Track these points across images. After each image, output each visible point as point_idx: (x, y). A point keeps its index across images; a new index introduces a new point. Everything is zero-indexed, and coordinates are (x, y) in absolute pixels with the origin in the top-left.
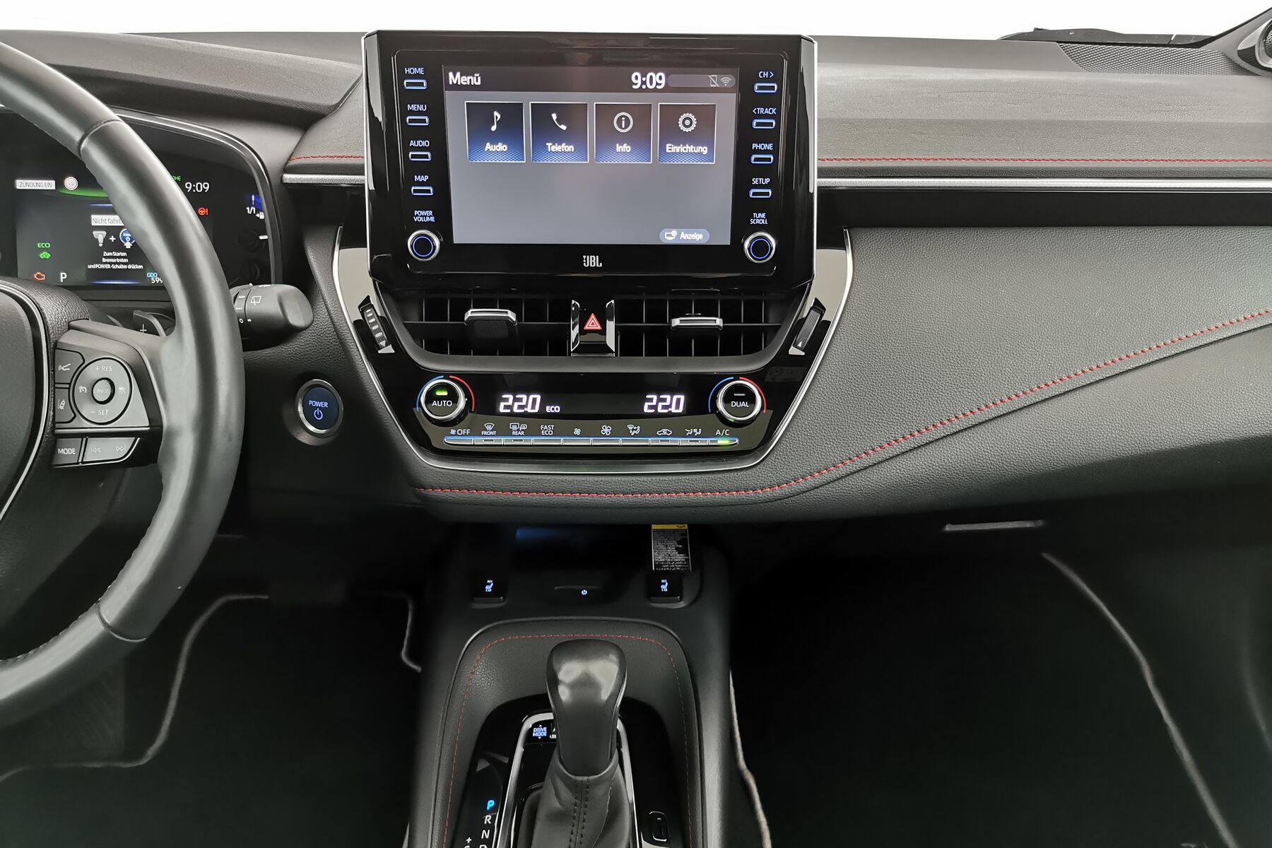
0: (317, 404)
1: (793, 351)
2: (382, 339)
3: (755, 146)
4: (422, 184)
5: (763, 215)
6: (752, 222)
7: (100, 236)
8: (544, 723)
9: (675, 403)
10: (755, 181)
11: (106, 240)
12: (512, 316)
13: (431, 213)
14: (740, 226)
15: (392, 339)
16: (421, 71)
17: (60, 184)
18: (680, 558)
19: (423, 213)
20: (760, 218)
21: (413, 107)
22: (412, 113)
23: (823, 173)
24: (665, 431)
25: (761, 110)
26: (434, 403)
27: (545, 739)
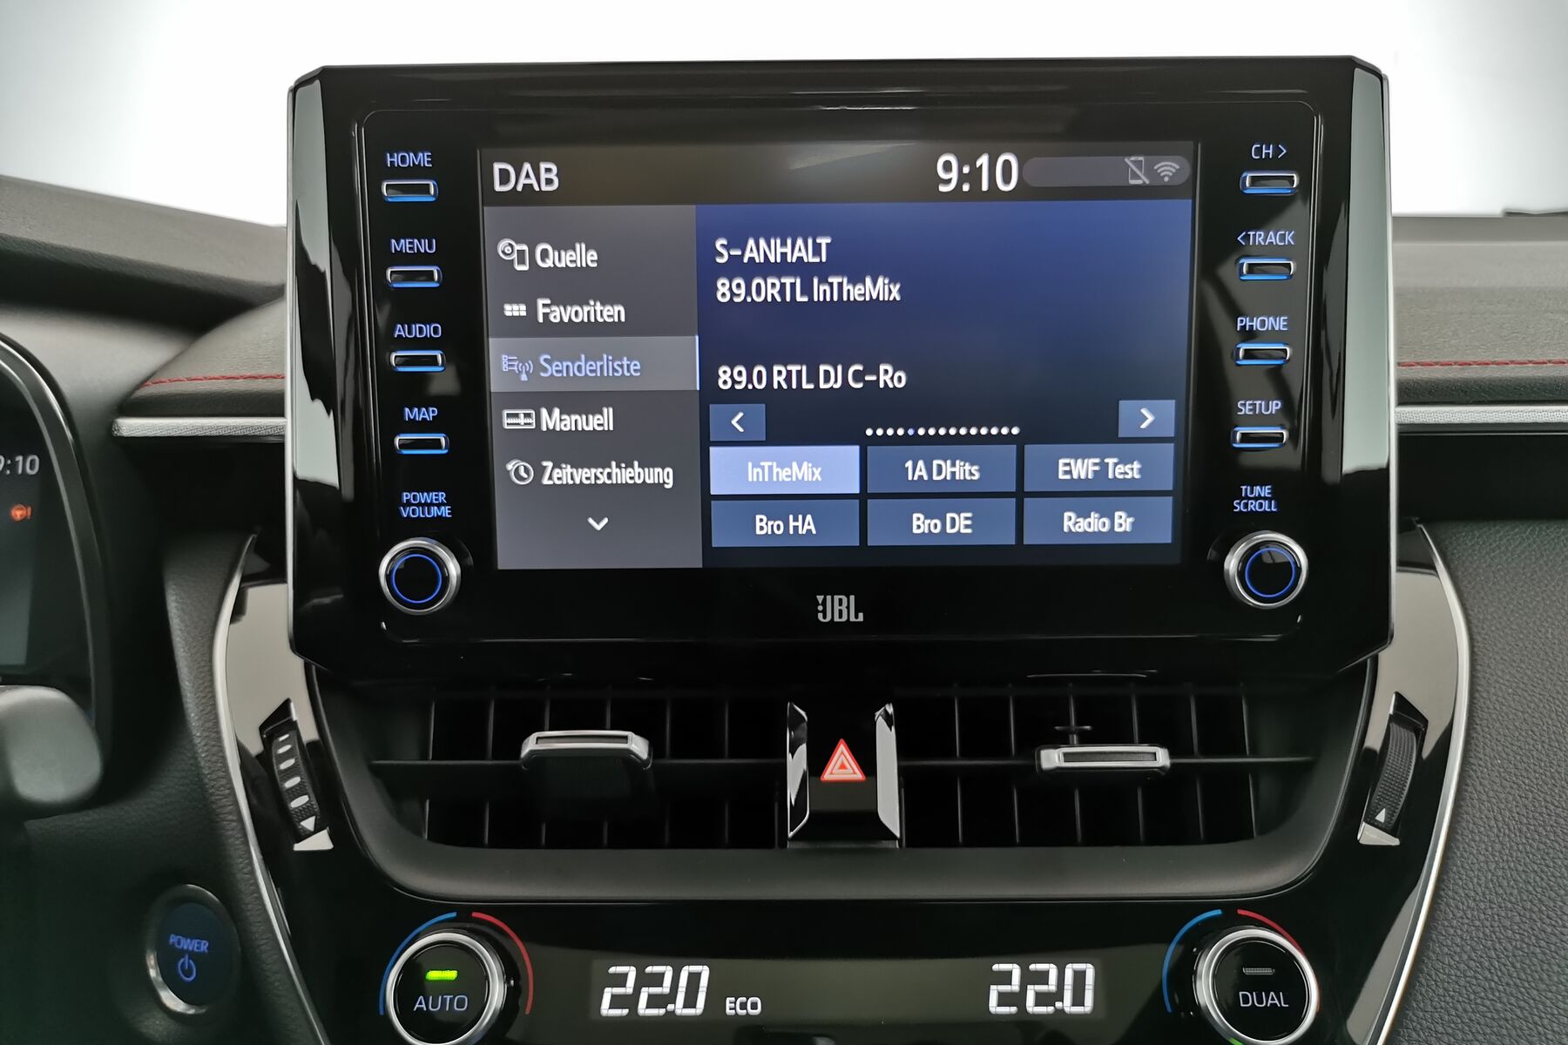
0: (187, 944)
1: (1369, 835)
2: (305, 812)
3: (1244, 322)
4: (423, 426)
5: (1265, 491)
6: (1239, 507)
9: (1073, 988)
10: (1244, 409)
12: (638, 746)
13: (442, 496)
14: (1214, 522)
15: (333, 813)
16: (424, 159)
19: (423, 497)
20: (1258, 498)
21: (404, 245)
22: (402, 258)
25: (1258, 237)
26: (420, 1004)
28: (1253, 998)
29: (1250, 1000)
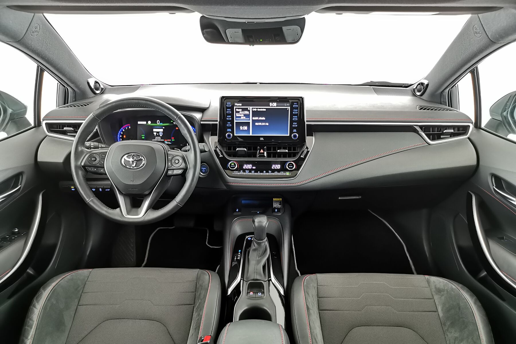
0: (203, 168)
1: (301, 156)
2: (220, 154)
3: (293, 117)
4: (229, 124)
5: (296, 130)
6: (293, 131)
7: (155, 134)
8: (250, 237)
9: (278, 167)
10: (294, 123)
11: (156, 134)
12: (245, 149)
14: (291, 132)
15: (222, 154)
16: (230, 103)
17: (147, 123)
18: (280, 206)
19: (229, 130)
20: (295, 130)
22: (228, 111)
23: (307, 121)
24: (276, 172)
25: (295, 110)
26: (231, 166)
27: (251, 240)
29: (290, 167)
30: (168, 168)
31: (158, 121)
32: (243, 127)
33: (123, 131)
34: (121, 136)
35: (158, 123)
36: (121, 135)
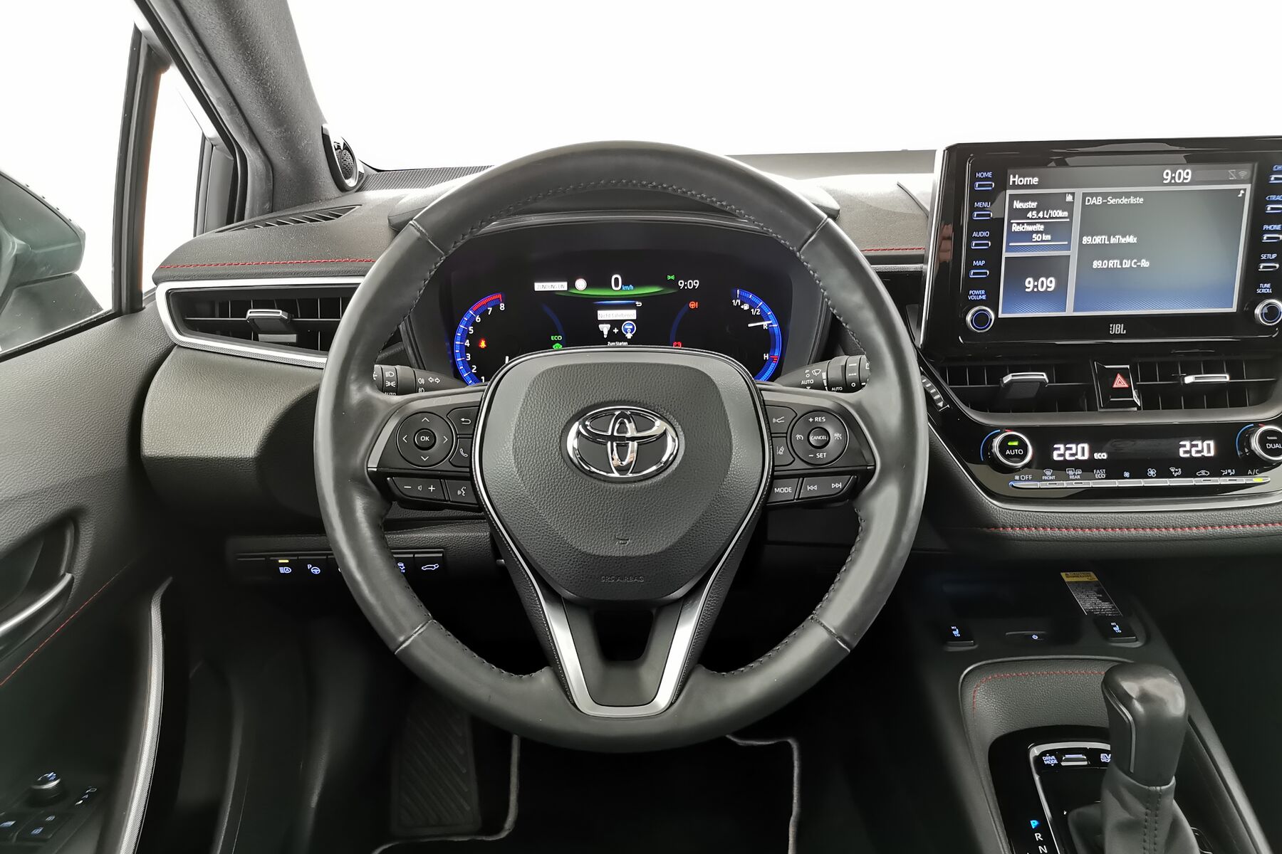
2: (939, 400)
3: (1266, 227)
4: (980, 267)
5: (1268, 286)
6: (1259, 291)
7: (605, 328)
8: (1052, 751)
9: (1207, 448)
10: (1264, 257)
11: (610, 331)
12: (1045, 377)
13: (983, 292)
14: (1249, 297)
15: (948, 400)
16: (989, 174)
17: (572, 285)
18: (1106, 605)
19: (976, 292)
20: (1266, 288)
21: (979, 204)
22: (978, 209)
24: (1203, 472)
25: (1273, 197)
26: (1008, 452)
27: (1058, 766)
28: (1271, 446)
29: (1270, 446)
30: (773, 471)
31: (616, 280)
32: (1036, 279)
33: (474, 324)
34: (467, 343)
35: (617, 285)
36: (469, 336)
